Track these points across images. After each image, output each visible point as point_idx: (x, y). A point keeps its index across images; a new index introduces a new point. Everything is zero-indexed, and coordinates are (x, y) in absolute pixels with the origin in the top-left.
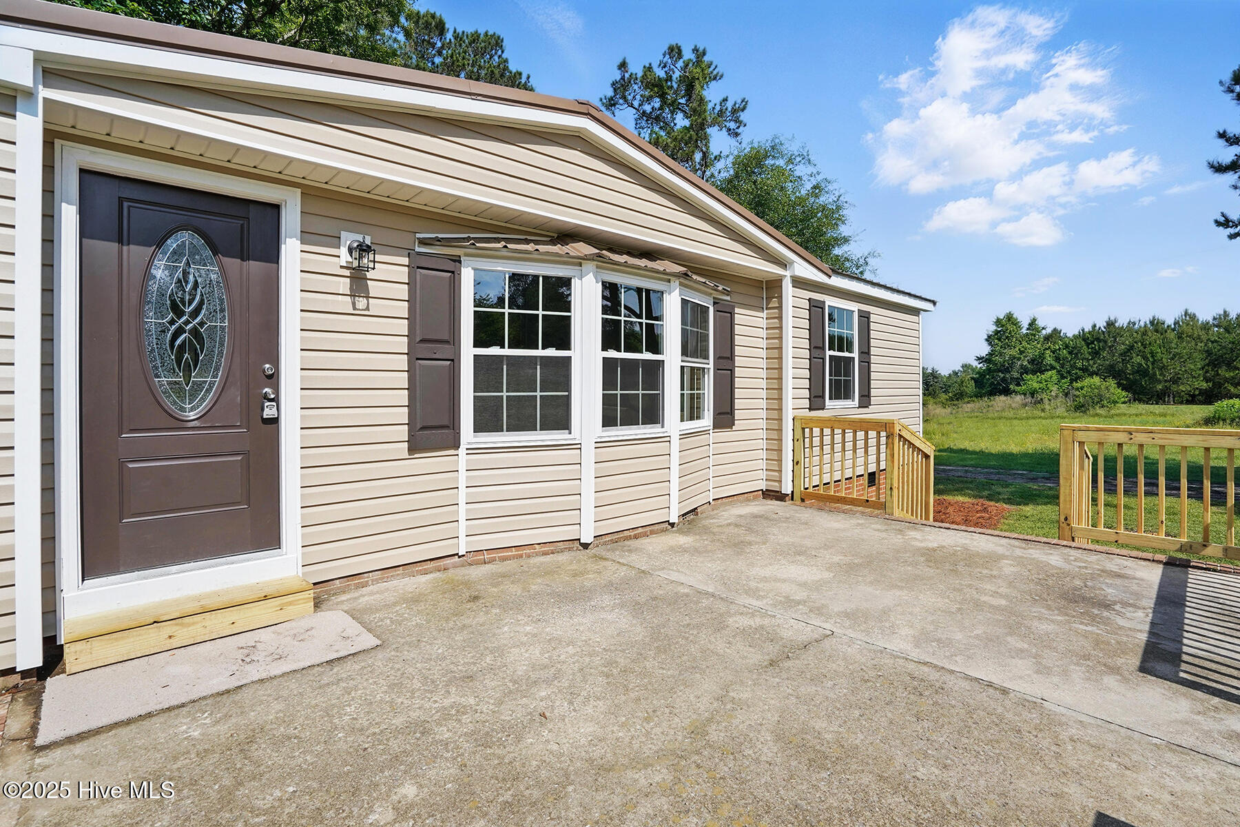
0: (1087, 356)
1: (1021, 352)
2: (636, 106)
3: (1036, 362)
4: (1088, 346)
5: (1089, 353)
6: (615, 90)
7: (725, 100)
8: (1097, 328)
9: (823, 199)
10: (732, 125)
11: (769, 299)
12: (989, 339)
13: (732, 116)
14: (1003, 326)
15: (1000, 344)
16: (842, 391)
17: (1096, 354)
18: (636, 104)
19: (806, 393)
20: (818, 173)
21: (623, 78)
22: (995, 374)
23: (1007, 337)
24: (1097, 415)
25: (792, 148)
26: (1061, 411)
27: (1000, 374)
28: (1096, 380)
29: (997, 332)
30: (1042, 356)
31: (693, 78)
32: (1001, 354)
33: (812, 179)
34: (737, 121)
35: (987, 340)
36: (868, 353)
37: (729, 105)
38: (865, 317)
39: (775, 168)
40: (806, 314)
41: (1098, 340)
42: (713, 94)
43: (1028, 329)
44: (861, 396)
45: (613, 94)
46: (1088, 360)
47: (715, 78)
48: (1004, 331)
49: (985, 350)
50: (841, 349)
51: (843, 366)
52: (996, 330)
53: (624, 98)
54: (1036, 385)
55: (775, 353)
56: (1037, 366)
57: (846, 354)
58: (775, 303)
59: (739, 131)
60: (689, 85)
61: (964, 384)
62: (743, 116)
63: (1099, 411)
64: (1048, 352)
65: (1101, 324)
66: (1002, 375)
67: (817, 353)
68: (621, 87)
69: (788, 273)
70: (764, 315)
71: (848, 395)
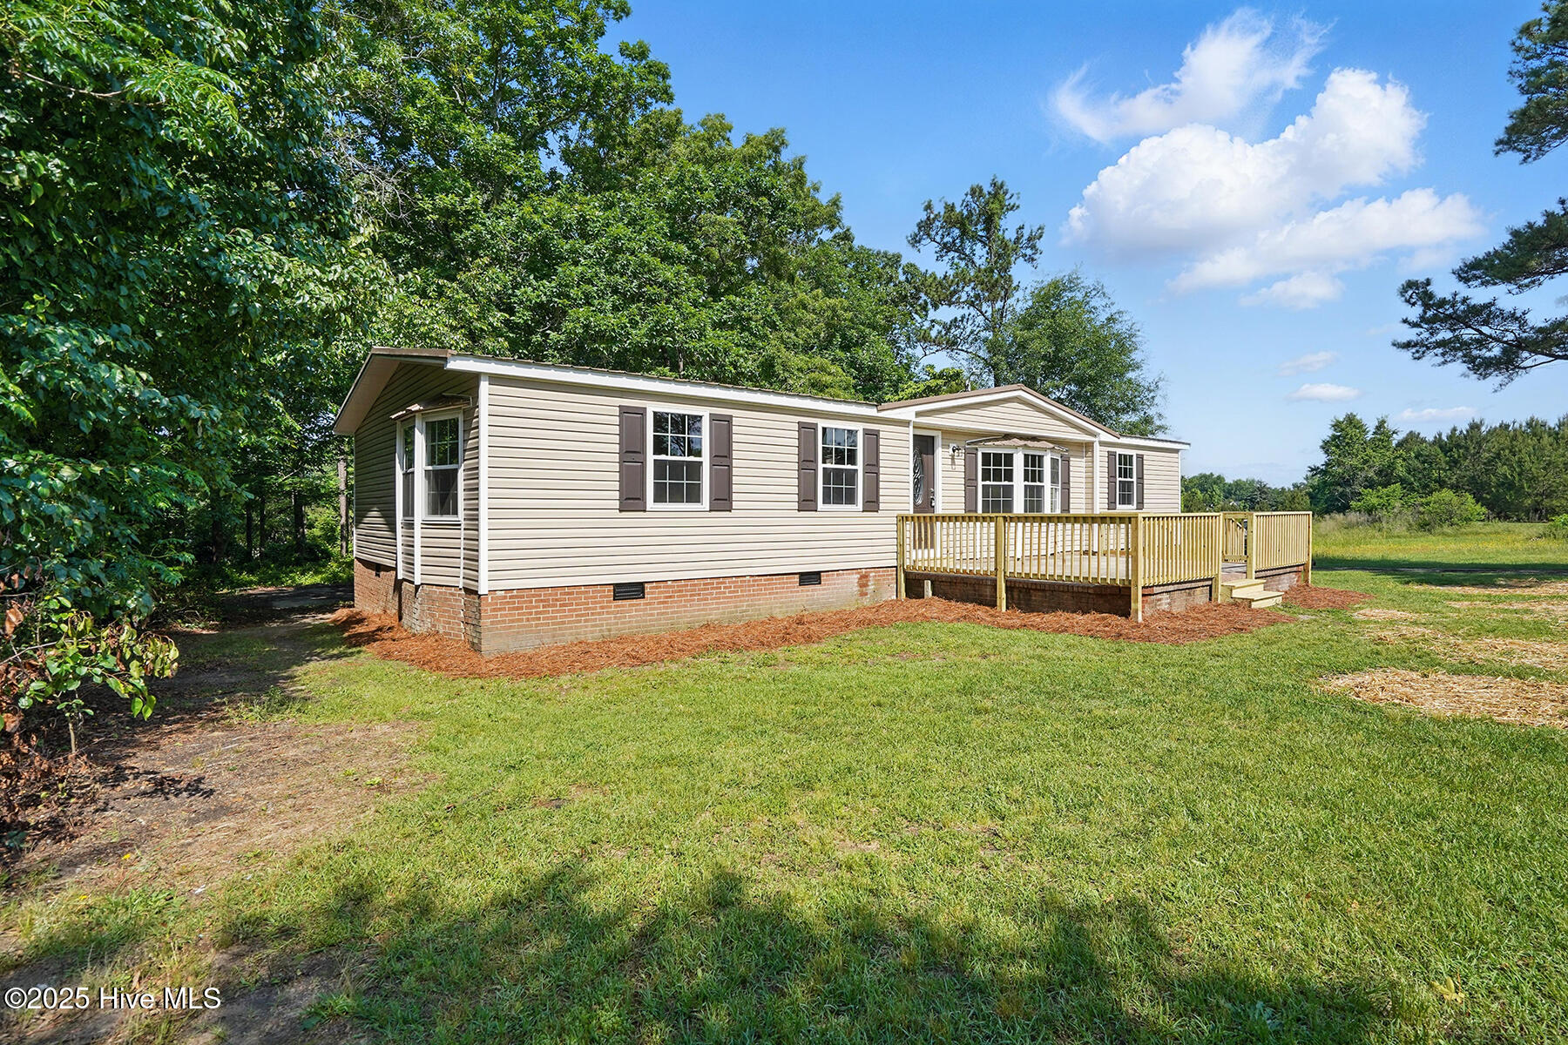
0: (1444, 465)
1: (1366, 462)
2: (939, 240)
3: (1384, 473)
4: (1445, 455)
5: (1447, 463)
6: (920, 228)
7: (1021, 228)
8: (1458, 433)
9: (1117, 327)
10: (1029, 252)
11: (1086, 452)
12: (1326, 447)
13: (1029, 244)
14: (1342, 430)
15: (1338, 452)
16: (1126, 500)
17: (1454, 463)
18: (938, 238)
19: (1106, 501)
20: (1113, 304)
21: (928, 218)
22: (1332, 488)
23: (1348, 443)
24: (1444, 534)
25: (1088, 282)
26: (1403, 531)
27: (1338, 488)
28: (1447, 494)
29: (1334, 438)
30: (1392, 466)
31: (993, 214)
32: (1339, 464)
33: (1107, 309)
34: (1033, 247)
35: (1322, 447)
36: (1142, 478)
37: (1026, 233)
38: (1140, 457)
39: (1071, 302)
40: (1106, 459)
41: (1458, 446)
42: (1008, 226)
43: (1374, 433)
44: (1138, 503)
45: (917, 232)
46: (1445, 471)
47: (1011, 209)
48: (1344, 436)
49: (1320, 459)
50: (1125, 477)
51: (1126, 487)
52: (1333, 435)
53: (929, 235)
54: (1375, 501)
55: (1090, 480)
56: (1386, 477)
57: (1129, 479)
58: (1089, 454)
59: (1035, 257)
60: (989, 221)
61: (1296, 500)
62: (1039, 244)
63: (1447, 529)
64: (1399, 461)
65: (1463, 427)
66: (1341, 490)
67: (1112, 479)
68: (925, 227)
69: (1097, 439)
70: (1084, 460)
71: (1129, 503)
